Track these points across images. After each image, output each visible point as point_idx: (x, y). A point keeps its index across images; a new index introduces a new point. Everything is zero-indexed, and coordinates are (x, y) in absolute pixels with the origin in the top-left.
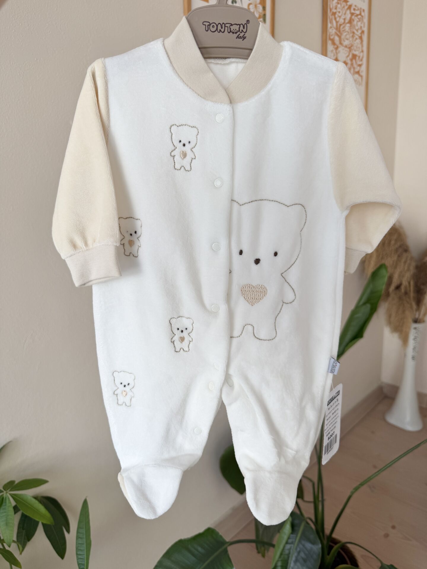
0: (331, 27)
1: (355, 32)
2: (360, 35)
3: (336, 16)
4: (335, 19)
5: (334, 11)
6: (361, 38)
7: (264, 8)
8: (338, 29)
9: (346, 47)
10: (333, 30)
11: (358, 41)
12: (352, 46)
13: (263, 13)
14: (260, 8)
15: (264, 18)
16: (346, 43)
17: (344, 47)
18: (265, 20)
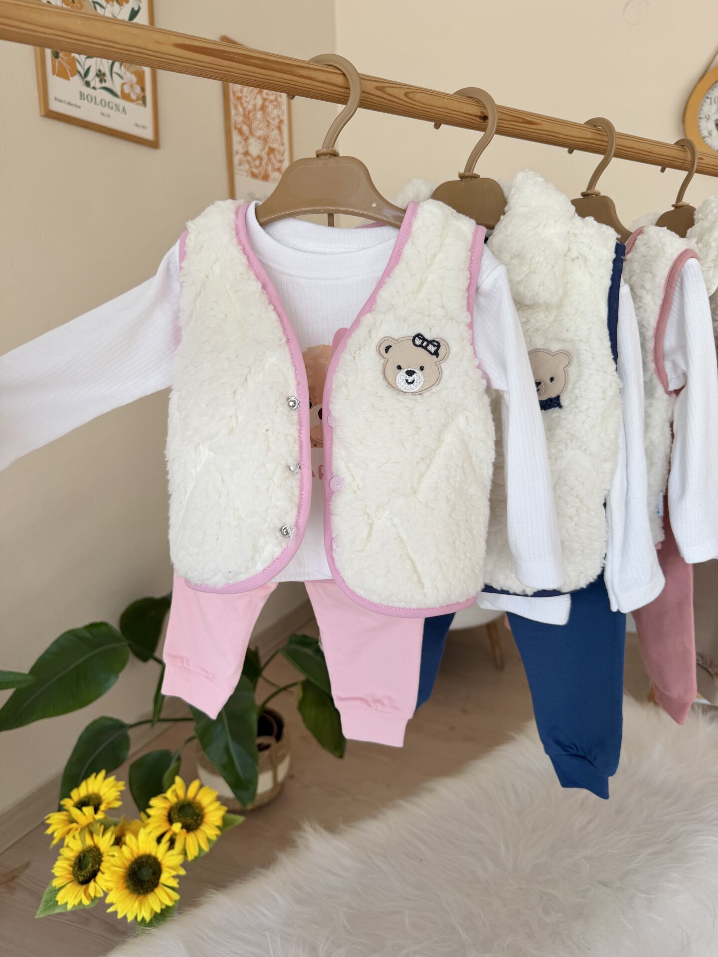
0: (236, 115)
1: (271, 120)
2: (277, 125)
3: (243, 101)
4: (242, 104)
5: (239, 94)
6: (279, 128)
7: (143, 89)
8: (246, 116)
9: (259, 138)
10: (238, 118)
11: (276, 132)
12: (267, 138)
13: (142, 95)
14: (138, 89)
15: (143, 100)
16: (259, 133)
17: (257, 138)
18: (144, 103)
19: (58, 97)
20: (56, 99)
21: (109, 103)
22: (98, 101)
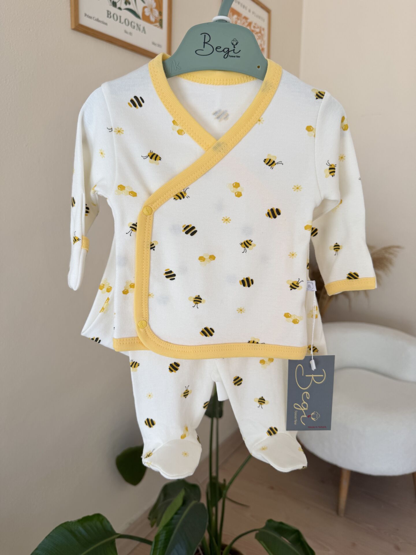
7: (161, 13)
13: (159, 18)
14: (156, 13)
15: (160, 23)
18: (161, 26)
19: (88, 14)
20: (86, 15)
21: (132, 22)
22: (123, 20)
